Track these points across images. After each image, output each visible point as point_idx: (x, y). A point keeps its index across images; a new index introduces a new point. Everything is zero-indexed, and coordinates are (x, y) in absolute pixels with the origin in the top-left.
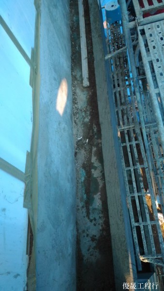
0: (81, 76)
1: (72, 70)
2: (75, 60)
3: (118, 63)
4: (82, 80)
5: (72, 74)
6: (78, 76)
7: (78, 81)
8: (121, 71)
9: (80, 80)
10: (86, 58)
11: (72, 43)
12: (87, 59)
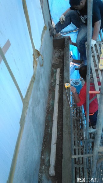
0: (49, 160)
1: (42, 153)
2: (46, 143)
3: (76, 125)
4: (49, 166)
5: (41, 158)
6: (46, 160)
7: (46, 166)
8: (77, 132)
9: (47, 165)
10: (55, 143)
11: (46, 124)
12: (56, 145)
